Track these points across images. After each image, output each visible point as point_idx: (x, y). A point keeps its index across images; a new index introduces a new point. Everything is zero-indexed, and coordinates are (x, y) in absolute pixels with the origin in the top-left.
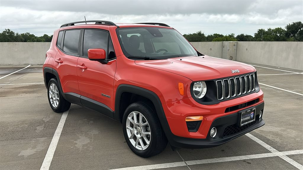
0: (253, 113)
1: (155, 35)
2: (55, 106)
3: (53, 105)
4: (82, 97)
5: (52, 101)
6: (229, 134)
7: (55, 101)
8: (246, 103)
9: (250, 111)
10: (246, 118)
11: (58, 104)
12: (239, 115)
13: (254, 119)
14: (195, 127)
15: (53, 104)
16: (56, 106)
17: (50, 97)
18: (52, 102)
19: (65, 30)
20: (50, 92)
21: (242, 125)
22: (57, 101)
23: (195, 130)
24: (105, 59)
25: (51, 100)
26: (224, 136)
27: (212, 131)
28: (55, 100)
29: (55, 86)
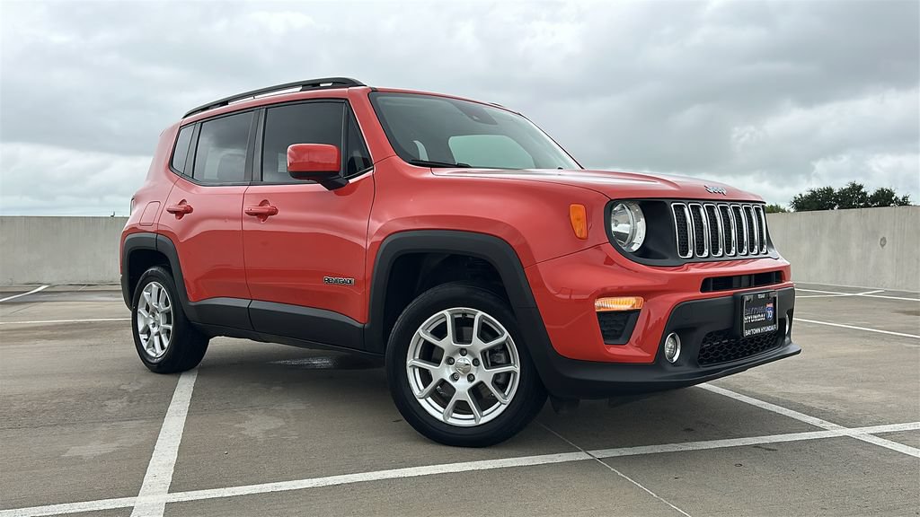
0: (771, 305)
1: (476, 118)
2: (158, 352)
3: (149, 351)
4: (256, 305)
5: (147, 340)
6: (712, 359)
7: (156, 339)
8: (750, 275)
9: (763, 296)
10: (757, 318)
11: (166, 344)
12: (737, 305)
13: (775, 323)
14: (622, 331)
15: (148, 347)
16: (160, 352)
17: (141, 326)
18: (145, 344)
19: (202, 121)
20: (142, 310)
21: (747, 333)
22: (162, 336)
23: (621, 340)
24: (337, 173)
25: (143, 337)
26: (701, 362)
27: (669, 344)
28: (158, 334)
29: (160, 290)
